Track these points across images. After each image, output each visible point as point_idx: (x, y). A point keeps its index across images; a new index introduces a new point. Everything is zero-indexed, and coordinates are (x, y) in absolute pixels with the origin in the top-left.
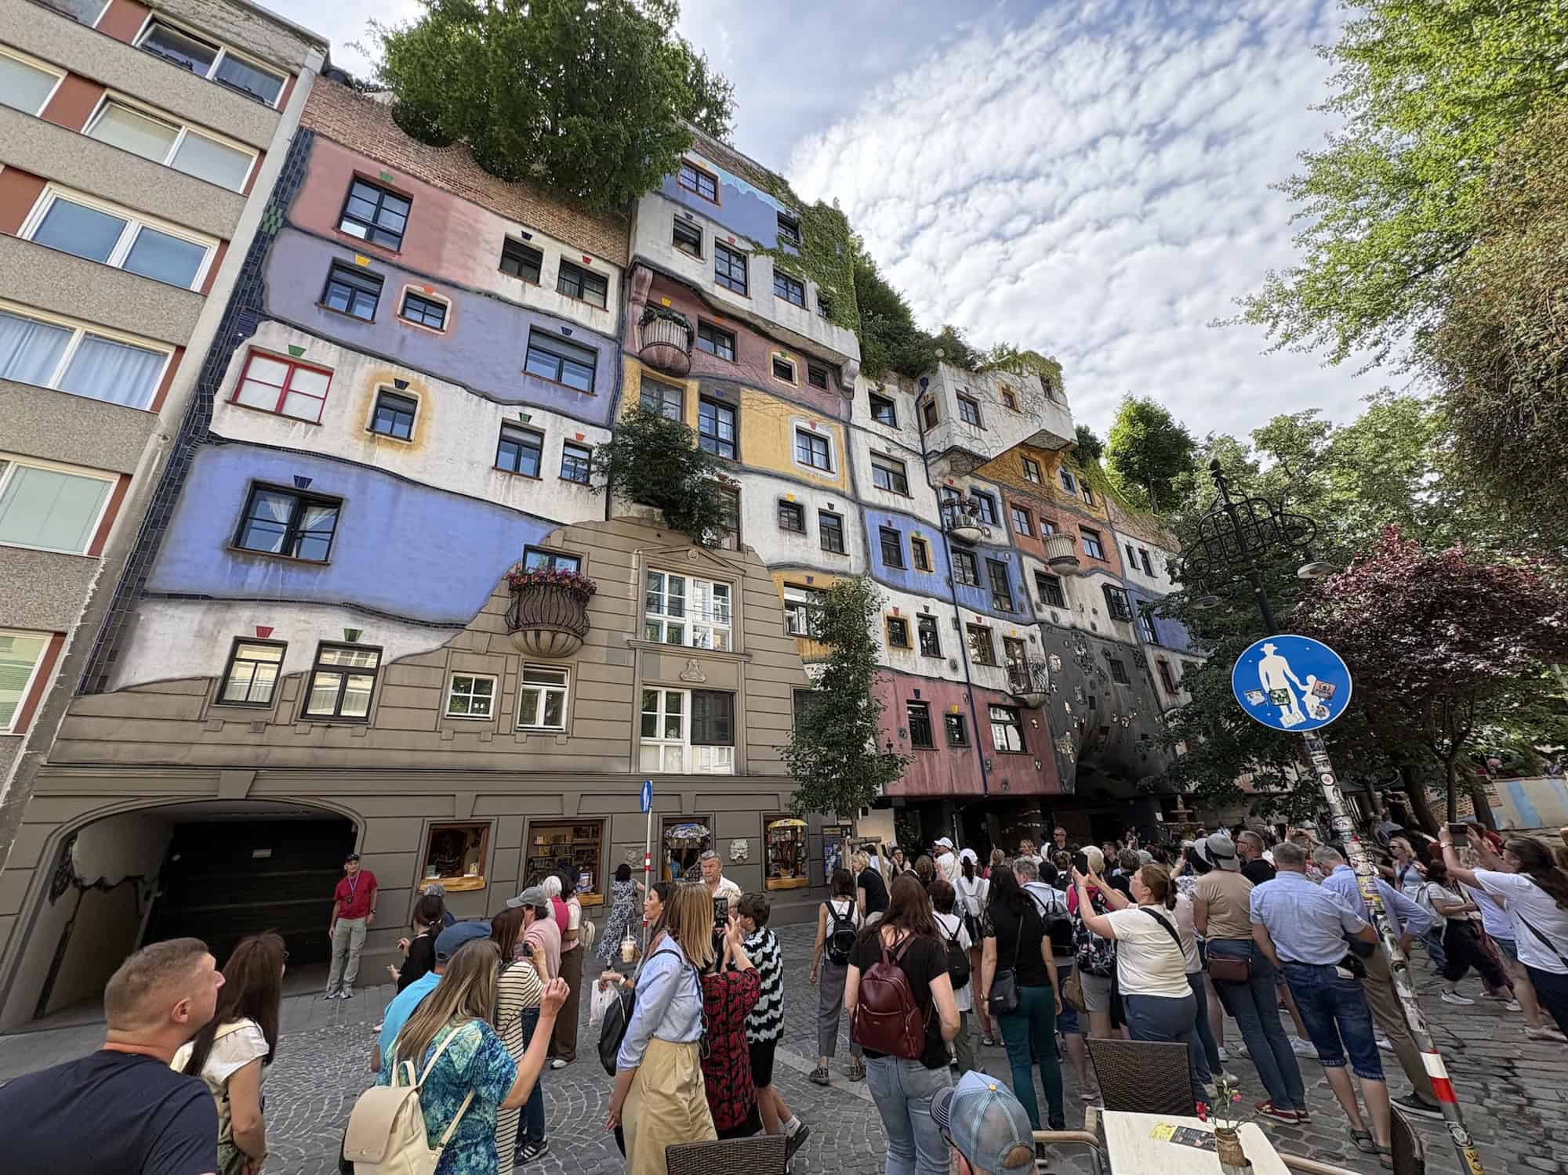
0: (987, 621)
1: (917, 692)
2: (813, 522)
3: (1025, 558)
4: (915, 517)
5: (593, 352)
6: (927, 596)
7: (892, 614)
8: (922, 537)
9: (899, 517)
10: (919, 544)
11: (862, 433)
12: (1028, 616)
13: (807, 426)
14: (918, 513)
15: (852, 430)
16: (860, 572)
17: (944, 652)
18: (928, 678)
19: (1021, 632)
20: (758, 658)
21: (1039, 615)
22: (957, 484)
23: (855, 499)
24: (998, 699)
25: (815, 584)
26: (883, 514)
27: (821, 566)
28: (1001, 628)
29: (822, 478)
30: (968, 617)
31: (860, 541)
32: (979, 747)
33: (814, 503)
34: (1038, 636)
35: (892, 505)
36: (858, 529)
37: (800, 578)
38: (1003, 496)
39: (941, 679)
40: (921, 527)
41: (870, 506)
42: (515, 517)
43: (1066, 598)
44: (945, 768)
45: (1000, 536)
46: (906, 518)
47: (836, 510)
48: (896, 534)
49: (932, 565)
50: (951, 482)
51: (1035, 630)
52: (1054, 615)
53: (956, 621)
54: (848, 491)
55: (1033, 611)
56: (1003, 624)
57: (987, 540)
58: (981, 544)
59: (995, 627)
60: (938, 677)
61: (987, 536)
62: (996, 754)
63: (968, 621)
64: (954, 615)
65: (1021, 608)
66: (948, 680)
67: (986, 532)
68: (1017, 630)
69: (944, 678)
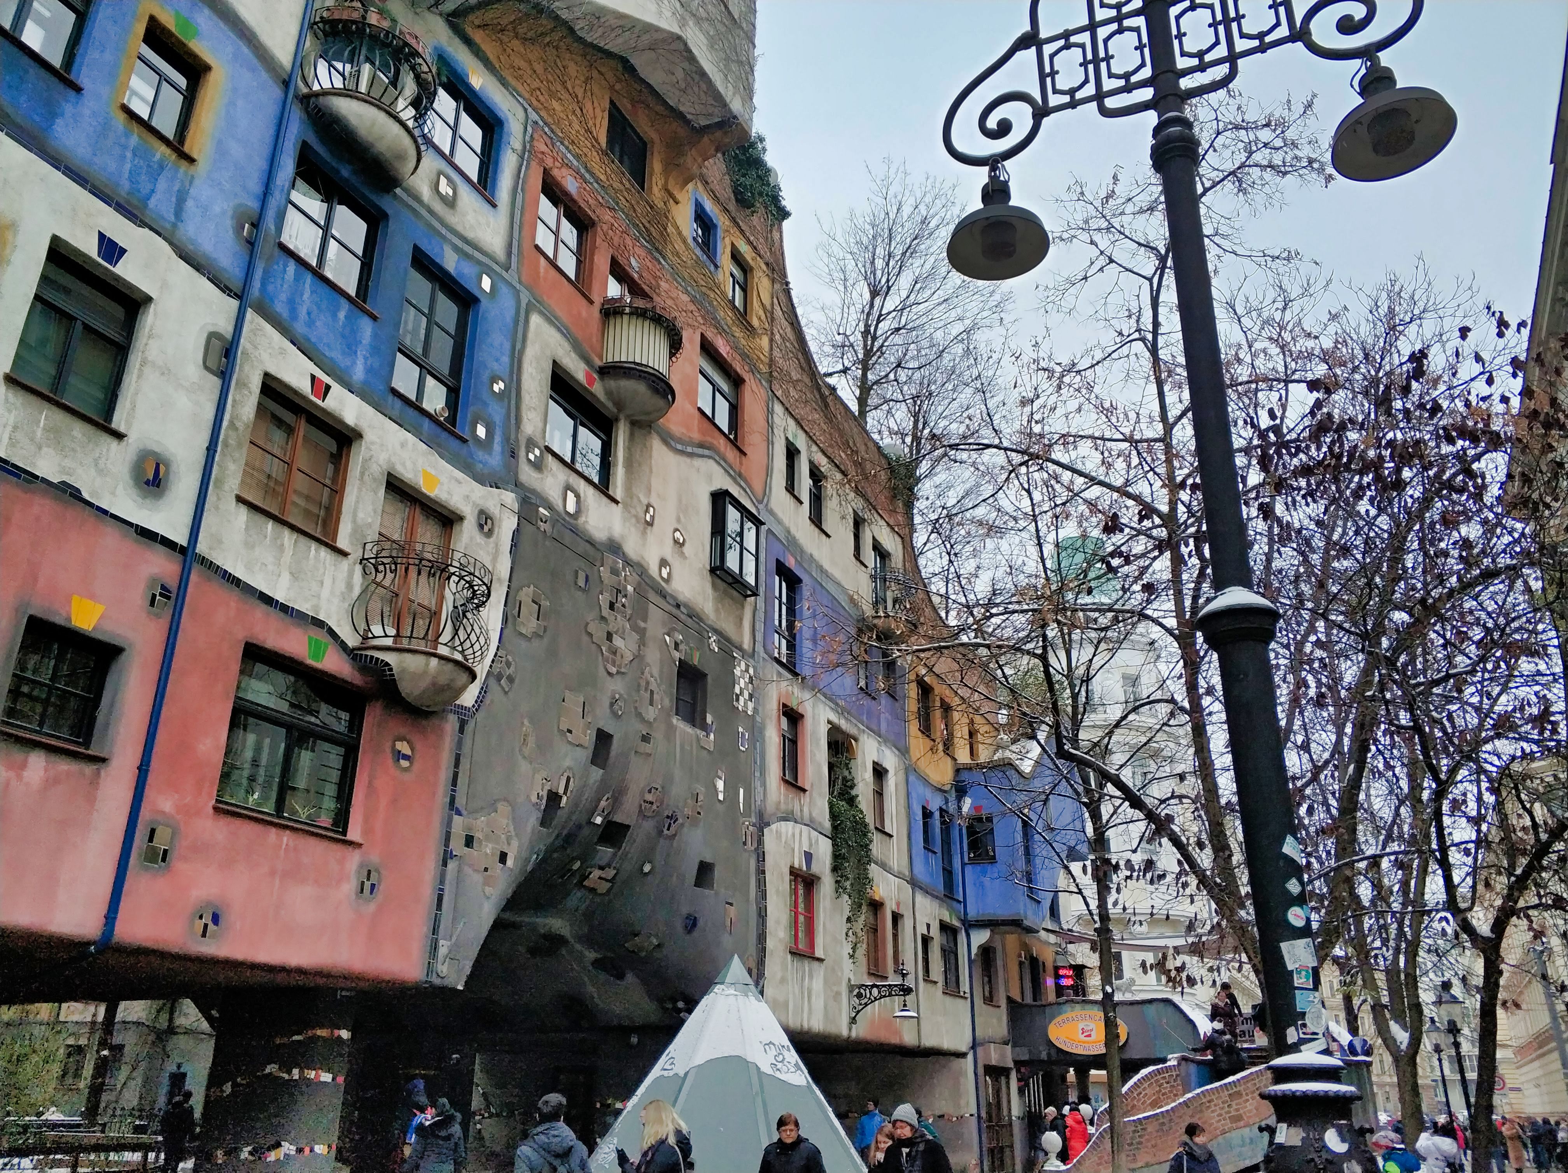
0: (350, 408)
8: (200, 48)
19: (455, 490)
24: (294, 645)
28: (391, 448)
30: (280, 361)
32: (143, 769)
34: (508, 526)
39: (68, 494)
43: (619, 473)
45: (485, 227)
49: (200, 147)
51: (504, 506)
52: (571, 495)
53: (224, 351)
55: (513, 454)
56: (403, 445)
57: (438, 207)
58: (415, 205)
59: (369, 436)
60: (55, 481)
61: (443, 198)
62: (211, 811)
63: (273, 371)
64: (226, 328)
65: (481, 431)
66: (105, 512)
67: (445, 188)
68: (443, 479)
69: (86, 495)
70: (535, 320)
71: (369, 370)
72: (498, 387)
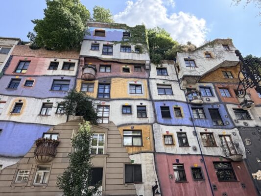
0: (210, 130)
1: (177, 161)
2: (135, 110)
3: (227, 105)
4: (175, 101)
5: (69, 81)
6: (181, 125)
7: (166, 134)
8: (179, 106)
9: (168, 102)
10: (177, 109)
11: (153, 80)
12: (231, 125)
13: (133, 83)
14: (176, 99)
15: (150, 80)
16: (152, 122)
17: (190, 144)
18: (182, 155)
20: (112, 155)
21: (237, 125)
22: (193, 87)
23: (151, 100)
24: (218, 160)
25: (135, 129)
26: (162, 102)
27: (137, 123)
29: (138, 96)
31: (152, 112)
32: (209, 180)
33: (135, 104)
34: (238, 132)
35: (166, 98)
36: (152, 109)
37: (129, 128)
38: (214, 86)
39: (189, 154)
40: (178, 103)
41: (156, 101)
42: (42, 126)
43: (251, 116)
44: (192, 190)
45: (215, 100)
46: (171, 102)
47: (143, 104)
48: (168, 108)
49: (183, 115)
50: (191, 86)
51: (236, 130)
52: (245, 123)
53: (195, 133)
54: (148, 98)
55: (233, 123)
56: (219, 131)
57: (208, 102)
58: (206, 104)
59: (214, 132)
60: (187, 154)
62: (218, 182)
63: (200, 131)
64: (194, 130)
65: (227, 123)
66: (193, 154)
67: (208, 99)
68: (226, 132)
71: (210, 125)
72: (227, 116)
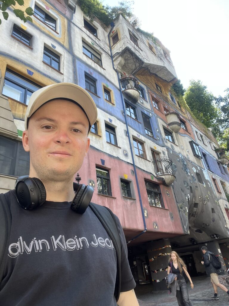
0: (142, 138)
1: (103, 162)
2: (39, 47)
4: (105, 78)
6: (111, 114)
8: (109, 88)
9: (97, 73)
10: (107, 90)
11: (78, 29)
12: (161, 143)
13: (43, 6)
14: (107, 76)
15: (72, 25)
18: (110, 156)
19: (158, 149)
21: (166, 144)
24: (149, 177)
25: (35, 77)
26: (87, 67)
27: (41, 70)
28: (149, 144)
30: (133, 132)
31: (71, 71)
32: (140, 201)
33: (40, 39)
34: (166, 153)
35: (93, 66)
37: (22, 69)
38: (148, 91)
39: (118, 158)
40: (108, 83)
43: (176, 141)
44: (120, 211)
46: (100, 75)
47: (56, 50)
48: (94, 81)
49: (114, 102)
50: (125, 73)
51: (165, 150)
52: (172, 146)
53: (127, 133)
55: (163, 141)
56: (150, 142)
57: (142, 104)
58: (139, 105)
59: (146, 142)
60: (116, 156)
61: (141, 103)
62: (149, 206)
63: (133, 135)
64: (126, 129)
65: (158, 138)
66: (123, 160)
67: (141, 101)
68: (157, 147)
69: (120, 158)
70: (158, 119)
71: (143, 132)
72: (158, 130)
